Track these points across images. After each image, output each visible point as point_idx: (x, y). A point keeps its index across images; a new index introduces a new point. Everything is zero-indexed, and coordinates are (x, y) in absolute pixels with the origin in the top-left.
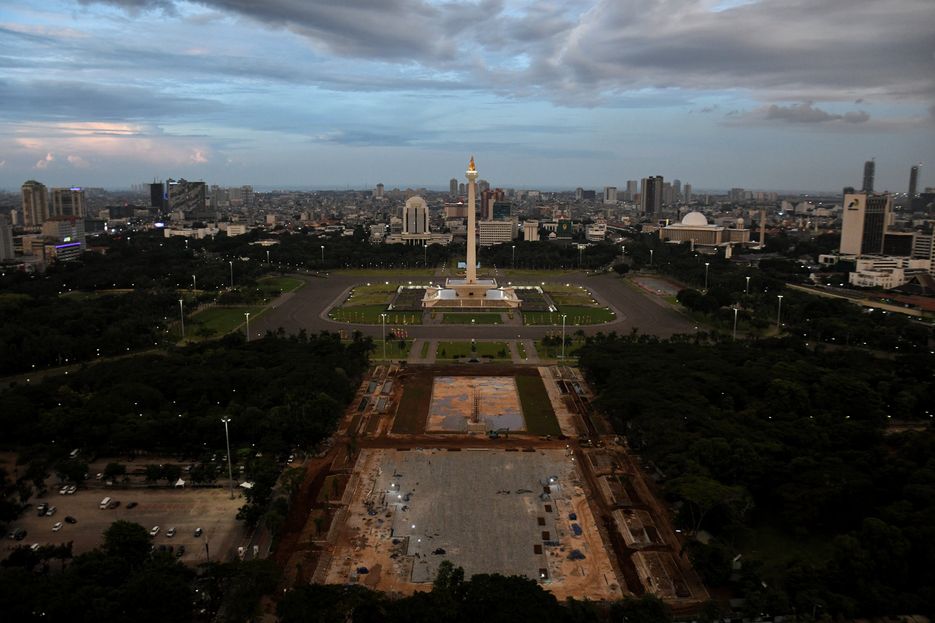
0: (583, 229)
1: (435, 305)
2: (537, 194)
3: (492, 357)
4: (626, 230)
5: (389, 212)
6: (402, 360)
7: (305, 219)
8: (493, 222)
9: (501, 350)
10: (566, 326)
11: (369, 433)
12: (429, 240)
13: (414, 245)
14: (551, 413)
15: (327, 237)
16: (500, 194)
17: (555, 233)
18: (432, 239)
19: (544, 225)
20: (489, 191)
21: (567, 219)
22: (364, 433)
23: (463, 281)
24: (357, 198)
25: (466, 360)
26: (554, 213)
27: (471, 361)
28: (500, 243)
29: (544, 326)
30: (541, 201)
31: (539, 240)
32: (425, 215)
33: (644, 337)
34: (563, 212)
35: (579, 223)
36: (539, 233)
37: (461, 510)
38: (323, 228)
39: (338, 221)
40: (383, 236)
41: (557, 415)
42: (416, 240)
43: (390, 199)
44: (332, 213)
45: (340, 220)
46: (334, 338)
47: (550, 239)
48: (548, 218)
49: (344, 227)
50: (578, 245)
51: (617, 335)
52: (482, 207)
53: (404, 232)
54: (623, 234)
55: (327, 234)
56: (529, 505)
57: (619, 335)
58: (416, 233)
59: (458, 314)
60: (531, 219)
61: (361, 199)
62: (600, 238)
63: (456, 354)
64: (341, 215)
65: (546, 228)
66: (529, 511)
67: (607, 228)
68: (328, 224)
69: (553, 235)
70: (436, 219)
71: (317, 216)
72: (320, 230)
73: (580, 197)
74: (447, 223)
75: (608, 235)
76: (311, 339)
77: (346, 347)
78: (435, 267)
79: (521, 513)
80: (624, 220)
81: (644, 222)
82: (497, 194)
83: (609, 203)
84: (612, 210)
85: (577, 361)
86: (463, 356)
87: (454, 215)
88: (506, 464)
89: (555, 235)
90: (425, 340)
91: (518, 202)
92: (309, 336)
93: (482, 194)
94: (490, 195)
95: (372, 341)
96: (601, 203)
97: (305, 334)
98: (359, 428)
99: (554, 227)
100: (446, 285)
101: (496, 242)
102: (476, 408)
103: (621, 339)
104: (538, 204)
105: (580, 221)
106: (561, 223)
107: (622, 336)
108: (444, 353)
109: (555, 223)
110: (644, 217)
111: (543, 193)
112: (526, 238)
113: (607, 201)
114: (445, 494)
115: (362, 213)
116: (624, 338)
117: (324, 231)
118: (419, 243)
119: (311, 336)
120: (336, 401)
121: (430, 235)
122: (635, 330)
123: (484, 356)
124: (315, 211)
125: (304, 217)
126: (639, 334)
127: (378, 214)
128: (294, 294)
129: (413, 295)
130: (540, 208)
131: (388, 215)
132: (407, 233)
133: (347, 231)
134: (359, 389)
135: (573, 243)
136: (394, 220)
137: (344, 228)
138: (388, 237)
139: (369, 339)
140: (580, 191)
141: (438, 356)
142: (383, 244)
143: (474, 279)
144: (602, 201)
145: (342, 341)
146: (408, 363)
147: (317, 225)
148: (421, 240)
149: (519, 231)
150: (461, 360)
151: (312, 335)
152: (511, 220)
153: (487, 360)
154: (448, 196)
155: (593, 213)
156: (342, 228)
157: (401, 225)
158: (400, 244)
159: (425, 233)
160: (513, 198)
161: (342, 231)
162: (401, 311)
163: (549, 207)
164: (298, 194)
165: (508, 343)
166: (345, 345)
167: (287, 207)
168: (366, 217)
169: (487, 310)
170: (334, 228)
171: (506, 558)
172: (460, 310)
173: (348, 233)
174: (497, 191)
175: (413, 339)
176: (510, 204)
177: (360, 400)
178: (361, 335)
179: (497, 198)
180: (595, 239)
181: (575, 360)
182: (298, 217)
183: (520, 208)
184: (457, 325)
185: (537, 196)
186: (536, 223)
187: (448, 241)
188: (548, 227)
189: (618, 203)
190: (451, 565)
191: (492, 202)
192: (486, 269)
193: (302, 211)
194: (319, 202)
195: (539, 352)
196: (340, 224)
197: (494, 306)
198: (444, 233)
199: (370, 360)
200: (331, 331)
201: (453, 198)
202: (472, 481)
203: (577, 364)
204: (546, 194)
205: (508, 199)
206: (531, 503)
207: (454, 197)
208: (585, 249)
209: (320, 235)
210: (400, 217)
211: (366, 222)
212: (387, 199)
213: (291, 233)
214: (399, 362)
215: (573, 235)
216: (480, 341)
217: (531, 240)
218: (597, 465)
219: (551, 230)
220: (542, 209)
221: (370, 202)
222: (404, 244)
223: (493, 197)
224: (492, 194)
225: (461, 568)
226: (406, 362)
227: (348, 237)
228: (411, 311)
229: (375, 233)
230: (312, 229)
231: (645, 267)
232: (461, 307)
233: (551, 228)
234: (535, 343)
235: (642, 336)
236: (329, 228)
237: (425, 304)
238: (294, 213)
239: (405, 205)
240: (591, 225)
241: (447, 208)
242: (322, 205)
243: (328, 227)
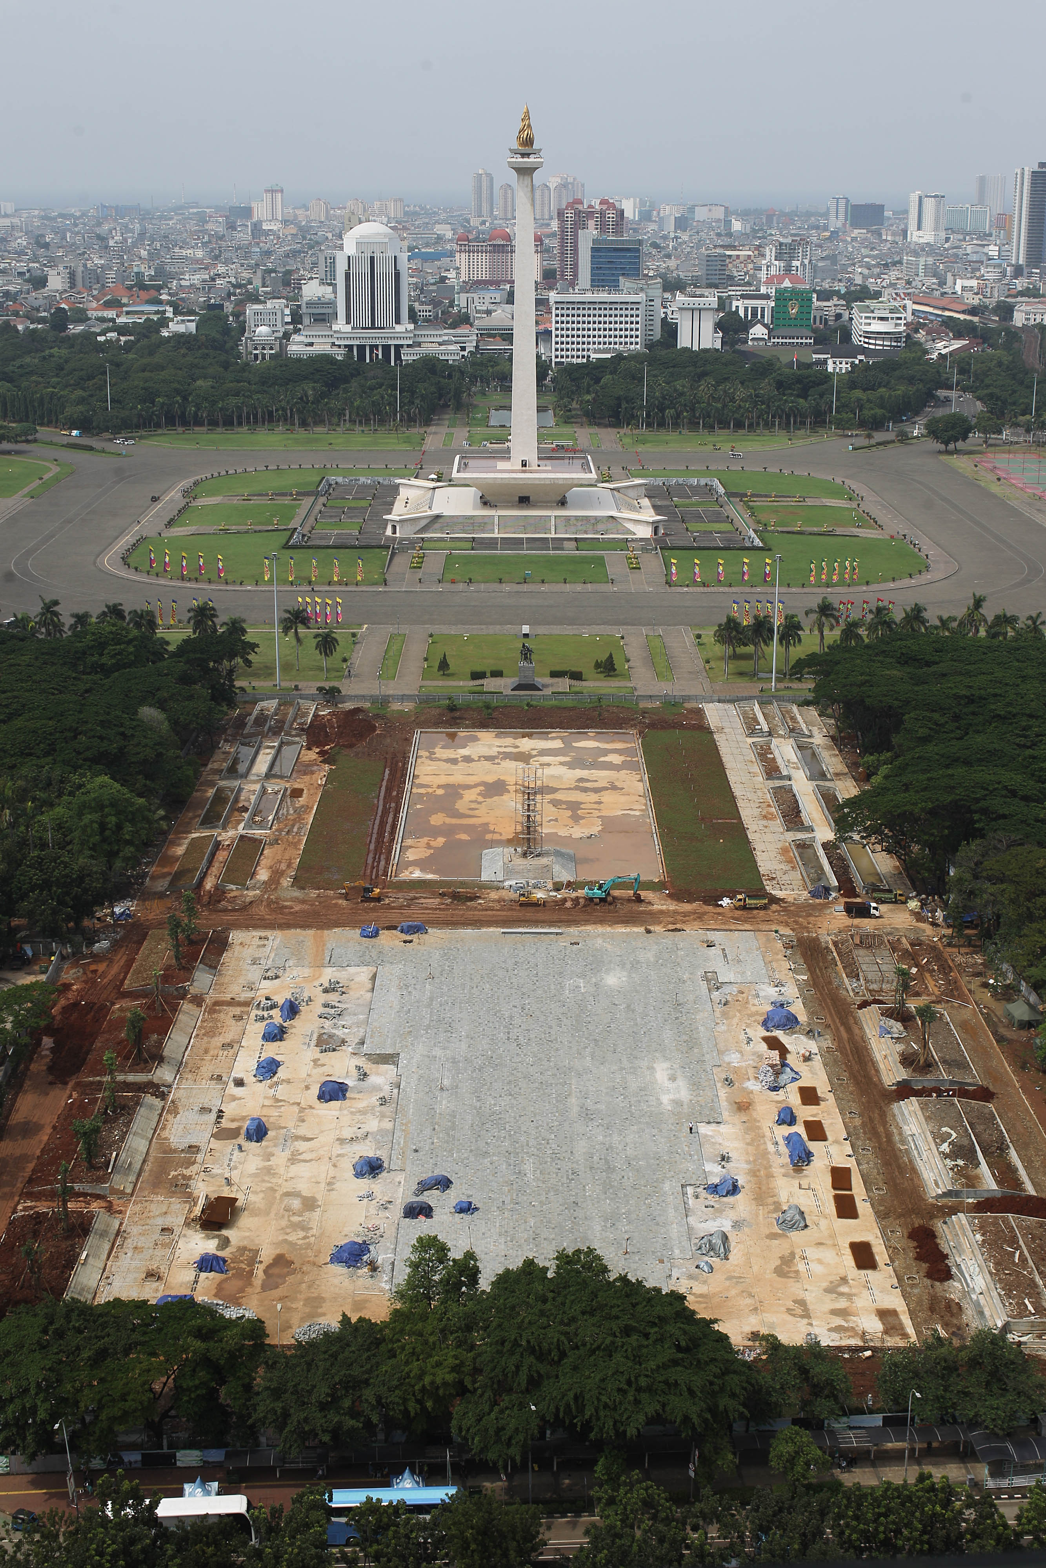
0: (846, 316)
1: (424, 529)
2: (719, 213)
3: (577, 676)
4: (968, 318)
5: (299, 265)
6: (327, 685)
7: (60, 288)
8: (589, 296)
9: (603, 657)
10: (784, 590)
11: (233, 887)
12: (409, 346)
13: (368, 361)
14: (739, 832)
15: (123, 339)
16: (611, 214)
17: (766, 326)
18: (419, 344)
19: (735, 304)
20: (580, 207)
21: (799, 286)
22: (216, 887)
23: (501, 465)
24: (209, 226)
25: (504, 685)
26: (764, 268)
27: (518, 687)
28: (609, 356)
29: (727, 589)
30: (730, 235)
31: (718, 345)
32: (397, 275)
33: (1004, 620)
34: (788, 269)
35: (835, 298)
36: (719, 326)
37: (479, 1099)
38: (110, 314)
39: (153, 293)
40: (280, 334)
41: (750, 836)
42: (373, 347)
43: (301, 228)
44: (136, 270)
45: (158, 288)
46: (138, 625)
47: (750, 343)
48: (749, 284)
49: (171, 309)
50: (830, 362)
51: (925, 615)
52: (563, 253)
53: (340, 325)
54: (957, 329)
55: (122, 330)
56: (667, 1084)
57: (932, 616)
58: (373, 327)
59: (486, 557)
60: (696, 286)
61: (221, 230)
62: (891, 340)
63: (478, 668)
64: (163, 276)
65: (741, 313)
66: (665, 1099)
67: (914, 312)
68: (125, 300)
69: (758, 331)
70: (432, 288)
71: (96, 277)
72: (102, 320)
73: (839, 224)
74: (461, 300)
75: (917, 331)
76: (73, 627)
77: (171, 648)
78: (428, 422)
79: (644, 1107)
80: (964, 288)
81: (1021, 294)
82: (602, 214)
83: (922, 241)
84: (930, 260)
85: (812, 686)
86: (497, 674)
87: (483, 274)
88: (608, 971)
89: (766, 331)
90: (391, 629)
91: (665, 238)
92: (67, 621)
93: (560, 214)
94: (581, 219)
95: (244, 631)
96: (899, 239)
97: (56, 614)
98: (206, 874)
99: (763, 309)
100: (455, 474)
101: (596, 351)
102: (529, 816)
103: (936, 628)
104: (720, 242)
105: (837, 293)
106: (782, 297)
107: (941, 619)
108: (444, 665)
109: (767, 297)
110: (1020, 284)
111: (735, 213)
112: (684, 341)
113: (916, 233)
114: (438, 1052)
115: (221, 269)
116: (944, 623)
117: (113, 320)
118: (380, 357)
119: (72, 621)
120: (142, 801)
121: (411, 331)
122: (978, 603)
123: (554, 674)
124: (89, 264)
125: (56, 282)
126: (989, 612)
127: (270, 271)
128: (28, 501)
129: (363, 504)
130: (725, 255)
131: (296, 276)
132: (348, 328)
133: (178, 323)
134: (206, 765)
135: (814, 356)
136: (312, 290)
137: (169, 314)
138: (296, 338)
139: (236, 628)
140: (842, 203)
141: (426, 675)
142: (281, 357)
143: (532, 457)
144: (905, 233)
145: (160, 633)
146: (343, 693)
147: (94, 304)
148: (386, 348)
149: (664, 321)
150: (490, 684)
151: (73, 616)
152: (642, 289)
153: (564, 684)
154: (468, 221)
155: (877, 270)
156: (164, 312)
157: (332, 304)
158: (326, 359)
159: (399, 328)
160: (652, 227)
161: (164, 322)
162: (328, 547)
163: (750, 253)
164: (43, 213)
165: (622, 638)
166: (168, 643)
167: (9, 252)
168: (233, 280)
169: (566, 544)
170: (142, 312)
171: (598, 1228)
172: (491, 543)
173: (181, 328)
174: (604, 207)
175: (360, 625)
176: (640, 242)
177: (211, 793)
178: (215, 616)
179: (602, 226)
180: (875, 345)
181: (806, 686)
182: (40, 282)
183: (669, 256)
184: (482, 586)
185: (719, 220)
186: (711, 300)
187: (463, 349)
188: (746, 309)
189: (947, 240)
190: (443, 1249)
191: (588, 236)
192: (567, 429)
193: (53, 262)
194: (100, 237)
195: (708, 662)
196: (160, 302)
197: (586, 532)
198: (454, 326)
199: (238, 684)
200: (130, 604)
201: (483, 227)
202: (511, 1017)
203: (810, 696)
204: (744, 215)
205: (635, 230)
206: (673, 1078)
207: (484, 223)
208: (847, 372)
209: (103, 333)
210: (329, 280)
211: (235, 295)
212: (292, 229)
213: (20, 327)
214: (320, 689)
215: (814, 331)
216: (542, 630)
217: (696, 348)
218: (857, 977)
219: (755, 317)
220: (730, 256)
221: (243, 236)
222: (339, 358)
223: (591, 223)
224: (590, 214)
225: (470, 1256)
226: (339, 692)
227: (179, 338)
228: (355, 547)
229: (257, 326)
230: (81, 316)
231: (1016, 425)
232: (496, 535)
233: (755, 310)
234: (699, 637)
235: (997, 617)
236: (128, 313)
237: (394, 527)
238: (28, 271)
239: (341, 248)
240: (868, 302)
241: (463, 255)
242: (107, 247)
243: (125, 309)
